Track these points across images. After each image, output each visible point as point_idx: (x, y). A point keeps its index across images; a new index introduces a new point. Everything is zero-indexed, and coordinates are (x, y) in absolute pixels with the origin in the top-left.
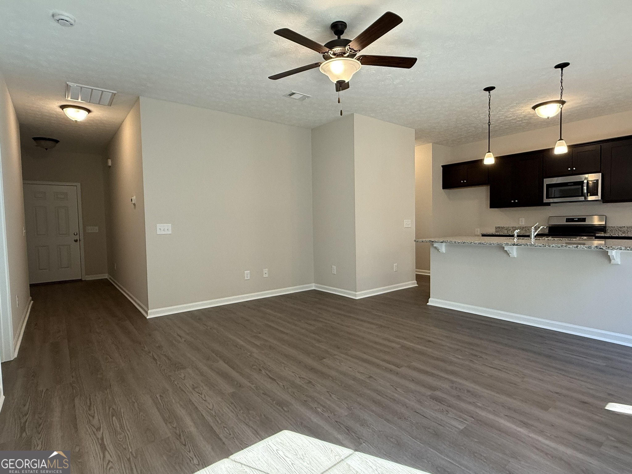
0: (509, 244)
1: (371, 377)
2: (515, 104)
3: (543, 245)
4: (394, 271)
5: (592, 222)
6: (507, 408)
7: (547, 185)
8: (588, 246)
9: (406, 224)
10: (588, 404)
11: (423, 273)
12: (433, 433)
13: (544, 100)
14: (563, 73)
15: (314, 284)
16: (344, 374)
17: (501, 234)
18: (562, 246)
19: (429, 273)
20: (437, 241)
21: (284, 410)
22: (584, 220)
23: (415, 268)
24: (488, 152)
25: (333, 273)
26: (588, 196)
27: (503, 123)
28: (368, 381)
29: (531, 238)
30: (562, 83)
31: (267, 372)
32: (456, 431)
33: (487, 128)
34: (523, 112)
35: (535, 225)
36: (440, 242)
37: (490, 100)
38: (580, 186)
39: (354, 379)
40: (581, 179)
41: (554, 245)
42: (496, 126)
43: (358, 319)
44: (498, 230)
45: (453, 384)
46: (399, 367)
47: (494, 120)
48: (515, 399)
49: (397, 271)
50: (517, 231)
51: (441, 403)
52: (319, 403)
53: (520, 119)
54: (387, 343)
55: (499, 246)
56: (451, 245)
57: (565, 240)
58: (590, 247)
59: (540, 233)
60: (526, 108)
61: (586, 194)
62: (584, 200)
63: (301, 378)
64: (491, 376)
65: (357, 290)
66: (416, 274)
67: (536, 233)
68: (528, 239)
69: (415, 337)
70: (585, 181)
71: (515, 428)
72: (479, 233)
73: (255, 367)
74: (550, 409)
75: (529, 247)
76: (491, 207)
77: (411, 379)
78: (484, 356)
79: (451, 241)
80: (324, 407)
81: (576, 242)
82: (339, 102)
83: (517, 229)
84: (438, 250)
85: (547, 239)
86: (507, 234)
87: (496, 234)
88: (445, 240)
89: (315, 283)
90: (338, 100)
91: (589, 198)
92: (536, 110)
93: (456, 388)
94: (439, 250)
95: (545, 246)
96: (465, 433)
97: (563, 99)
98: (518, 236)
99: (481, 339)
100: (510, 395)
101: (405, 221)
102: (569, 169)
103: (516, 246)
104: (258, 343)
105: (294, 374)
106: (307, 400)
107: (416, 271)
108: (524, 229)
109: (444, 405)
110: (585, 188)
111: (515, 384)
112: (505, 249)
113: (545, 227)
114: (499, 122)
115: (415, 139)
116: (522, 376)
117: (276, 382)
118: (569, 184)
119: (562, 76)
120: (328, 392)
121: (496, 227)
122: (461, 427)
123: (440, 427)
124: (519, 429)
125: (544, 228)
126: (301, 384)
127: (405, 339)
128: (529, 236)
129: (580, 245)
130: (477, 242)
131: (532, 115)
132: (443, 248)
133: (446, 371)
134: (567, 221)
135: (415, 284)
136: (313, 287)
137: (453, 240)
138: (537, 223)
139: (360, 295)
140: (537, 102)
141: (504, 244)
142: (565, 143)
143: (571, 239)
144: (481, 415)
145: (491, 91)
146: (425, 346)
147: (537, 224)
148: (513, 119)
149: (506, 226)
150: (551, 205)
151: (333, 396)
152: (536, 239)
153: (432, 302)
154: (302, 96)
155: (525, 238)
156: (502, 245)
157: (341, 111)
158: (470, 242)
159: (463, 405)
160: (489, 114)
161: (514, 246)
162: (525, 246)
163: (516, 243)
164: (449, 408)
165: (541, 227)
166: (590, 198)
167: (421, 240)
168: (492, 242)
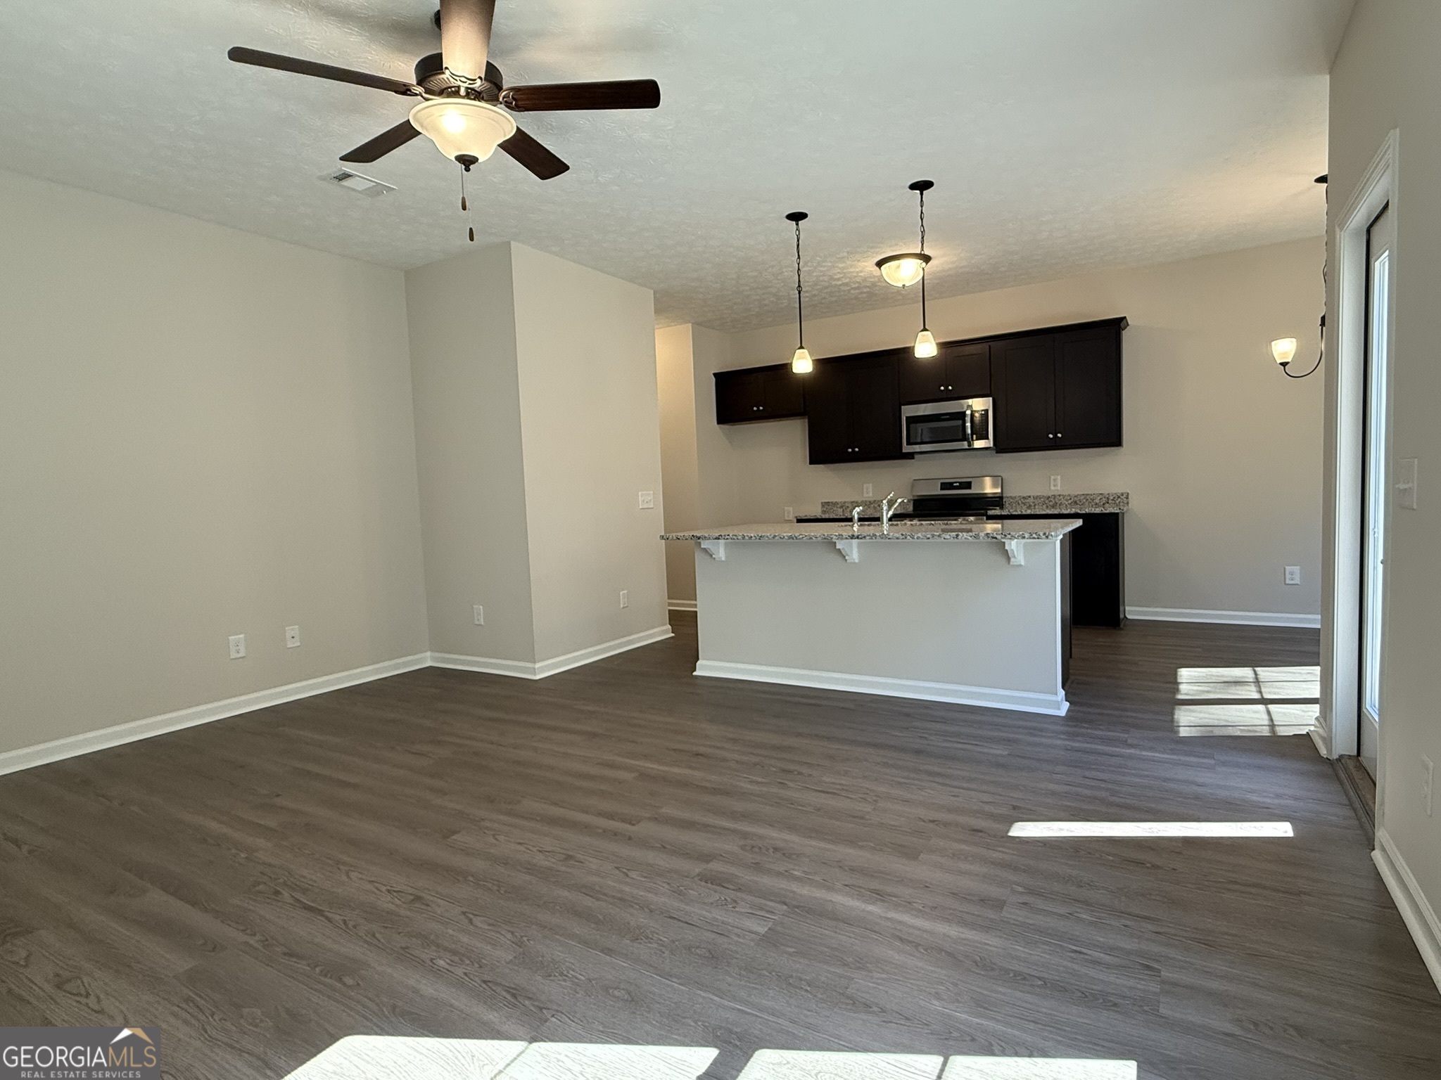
0: (844, 536)
1: (569, 857)
2: (845, 254)
3: (902, 535)
4: (622, 606)
5: (983, 490)
6: (847, 868)
7: (907, 417)
8: (974, 533)
9: (643, 501)
10: (981, 831)
11: (683, 606)
12: (707, 955)
13: (895, 251)
14: (923, 199)
15: (428, 654)
16: (505, 862)
17: (832, 516)
18: (933, 536)
19: (695, 606)
20: (706, 535)
21: (344, 984)
22: (968, 485)
23: (667, 597)
24: (799, 349)
25: (477, 623)
26: (973, 440)
27: (826, 291)
28: (563, 869)
29: (883, 523)
30: (922, 219)
31: (298, 895)
32: (752, 940)
33: (796, 298)
34: (861, 272)
35: (887, 497)
36: (714, 537)
37: (798, 241)
38: (961, 422)
39: (530, 869)
40: (962, 406)
41: (919, 535)
42: (815, 295)
43: (540, 727)
44: (827, 508)
45: (746, 839)
46: (633, 822)
47: (810, 284)
48: (861, 847)
49: (627, 607)
50: (859, 510)
51: (724, 887)
52: (438, 946)
53: (857, 285)
54: (607, 772)
55: (826, 540)
56: (738, 543)
57: (939, 524)
58: (977, 537)
59: (899, 512)
60: (865, 264)
61: (970, 436)
62: (967, 447)
63: (395, 891)
64: (819, 810)
65: (536, 658)
66: (669, 611)
67: (891, 513)
68: (878, 525)
69: (668, 749)
70: (968, 412)
71: (863, 906)
72: (792, 517)
73: (261, 887)
74: (922, 855)
75: (879, 540)
76: (811, 463)
77: (659, 846)
78: (805, 770)
79: (736, 536)
80: (454, 953)
81: (955, 527)
82: (464, 208)
83: (859, 507)
84: (711, 556)
85: (909, 523)
86: (842, 517)
87: (824, 517)
88: (723, 534)
89: (432, 651)
90: (461, 201)
91: (975, 444)
92: (883, 267)
93: (753, 847)
94: (714, 556)
95: (906, 538)
96: (771, 940)
97: (927, 252)
98: (860, 520)
99: (799, 735)
100: (852, 841)
101: (640, 493)
102: (942, 388)
103: (857, 540)
104: (271, 822)
105: (374, 886)
106: (409, 945)
107: (670, 604)
108: (872, 506)
109: (728, 888)
110: (968, 424)
111: (862, 818)
112: (837, 547)
113: (905, 501)
114: (818, 287)
115: (655, 313)
116: (875, 798)
117: (323, 916)
118: (942, 417)
119: (922, 207)
120: (464, 913)
121: (822, 503)
122: (763, 930)
123: (720, 940)
124: (870, 908)
125: (903, 501)
126: (392, 907)
127: (646, 757)
128: (878, 519)
129: (962, 532)
130: (785, 535)
131: (876, 279)
132: (721, 552)
133: (734, 816)
134: (942, 489)
135: (668, 633)
136: (427, 660)
137: (739, 532)
138: (891, 493)
139: (543, 669)
140: (884, 252)
141: (835, 537)
142: (933, 339)
143: (949, 522)
144: (801, 895)
145: (800, 222)
146: (690, 768)
147: (891, 495)
148: (843, 284)
149: (840, 501)
150: (916, 456)
151: (477, 921)
152: (892, 525)
153: (705, 668)
154: (374, 184)
155: (873, 523)
156: (832, 538)
157: (471, 229)
158: (772, 536)
159: (766, 881)
160: (799, 269)
161: (853, 540)
162: (872, 539)
163: (856, 534)
164: (739, 894)
165: (899, 500)
166: (979, 444)
167: (674, 535)
168: (812, 534)
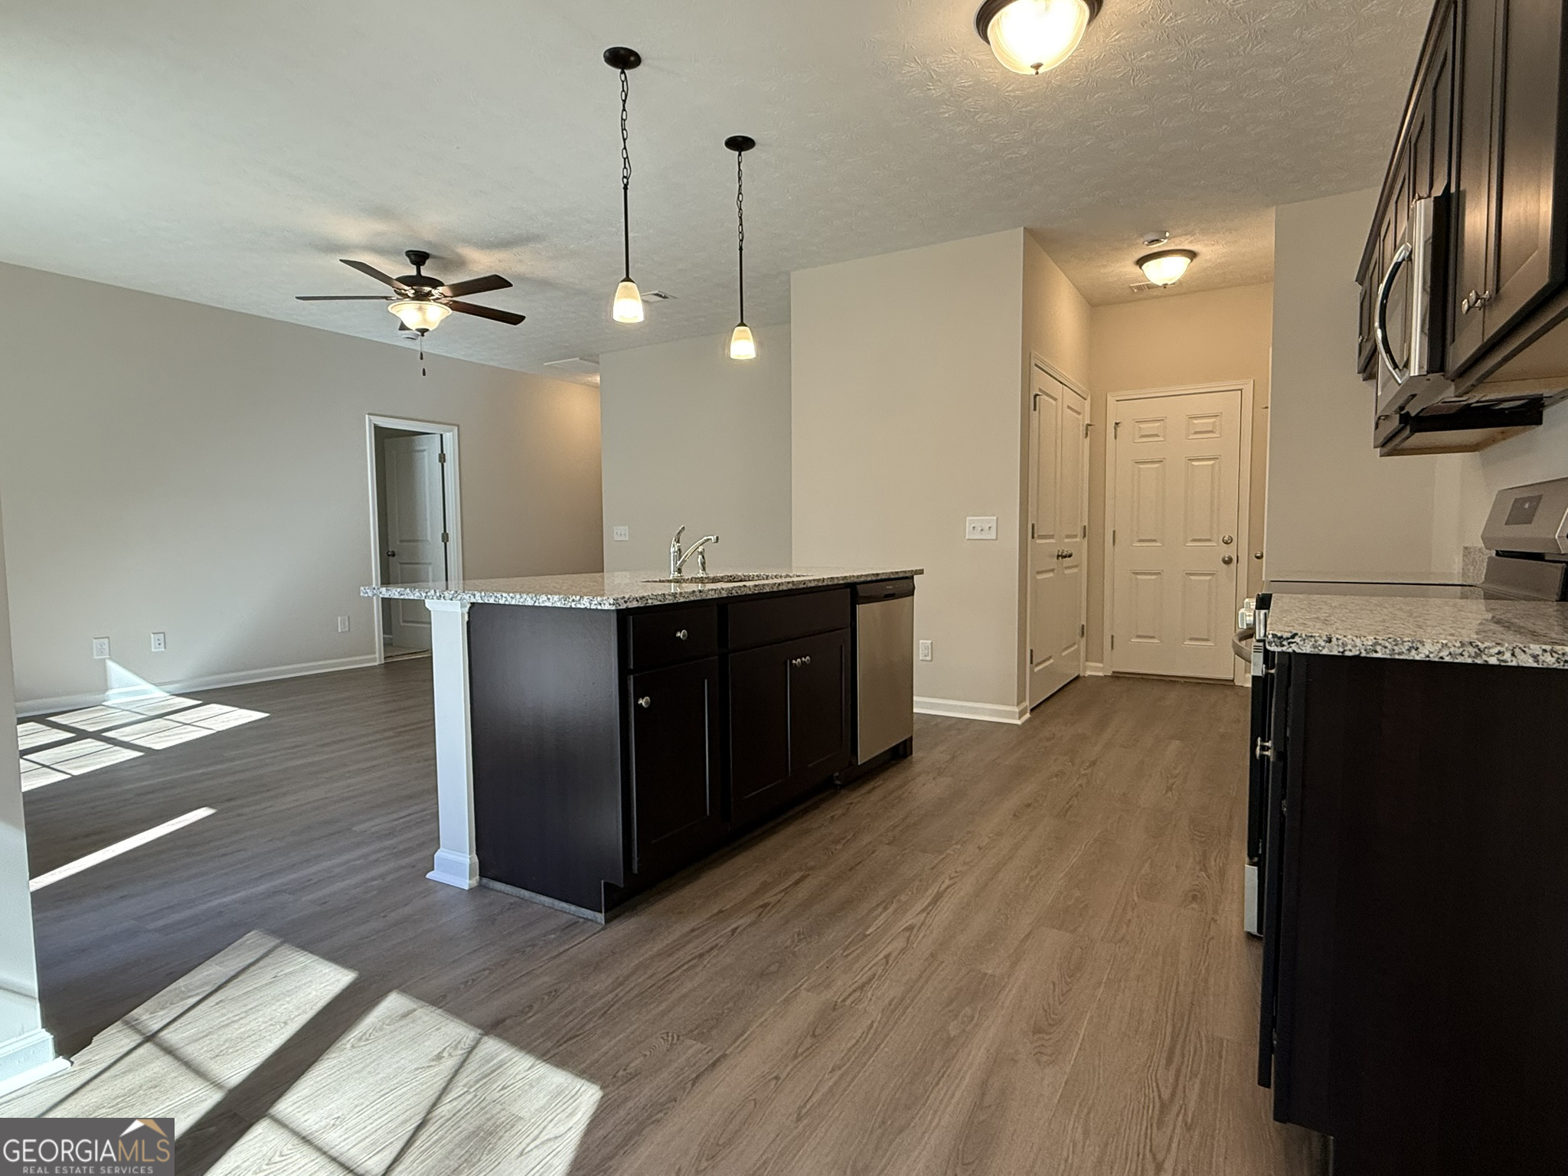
24: (739, 325)
